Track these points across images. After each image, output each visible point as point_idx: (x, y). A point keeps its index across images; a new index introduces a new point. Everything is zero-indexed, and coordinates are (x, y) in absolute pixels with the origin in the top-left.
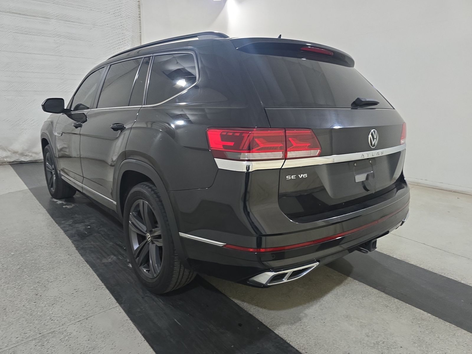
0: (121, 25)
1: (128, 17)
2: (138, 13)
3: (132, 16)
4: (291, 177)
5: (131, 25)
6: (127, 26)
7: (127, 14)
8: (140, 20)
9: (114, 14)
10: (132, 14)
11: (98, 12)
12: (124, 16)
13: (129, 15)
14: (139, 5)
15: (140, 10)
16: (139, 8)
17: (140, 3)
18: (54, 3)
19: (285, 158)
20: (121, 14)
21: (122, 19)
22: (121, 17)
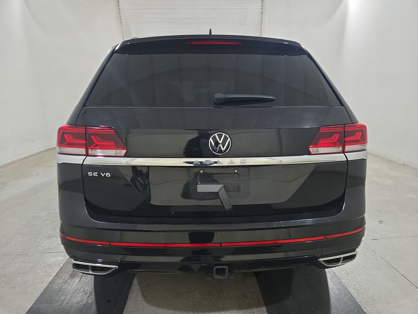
0: (245, 32)
1: (251, 24)
2: (261, 19)
3: (256, 22)
4: (93, 174)
5: (254, 30)
6: (250, 32)
7: (252, 21)
8: (261, 25)
9: (239, 23)
10: (255, 21)
11: (227, 24)
12: (248, 24)
13: (253, 22)
14: (262, 12)
15: (262, 15)
16: (262, 14)
17: (262, 10)
18: (195, 24)
19: (87, 155)
20: (245, 23)
21: (246, 26)
22: (246, 25)
